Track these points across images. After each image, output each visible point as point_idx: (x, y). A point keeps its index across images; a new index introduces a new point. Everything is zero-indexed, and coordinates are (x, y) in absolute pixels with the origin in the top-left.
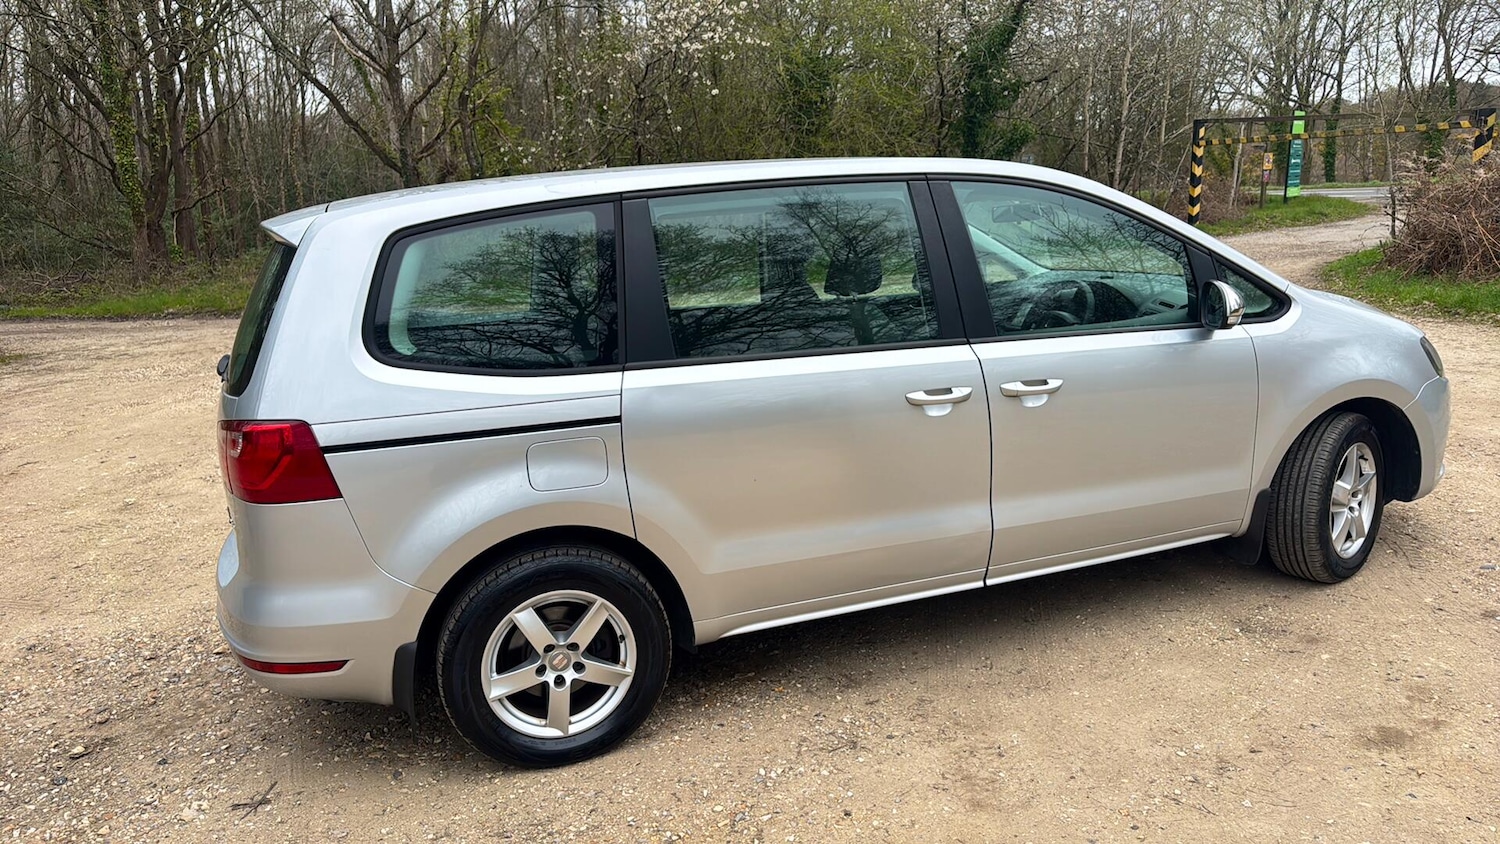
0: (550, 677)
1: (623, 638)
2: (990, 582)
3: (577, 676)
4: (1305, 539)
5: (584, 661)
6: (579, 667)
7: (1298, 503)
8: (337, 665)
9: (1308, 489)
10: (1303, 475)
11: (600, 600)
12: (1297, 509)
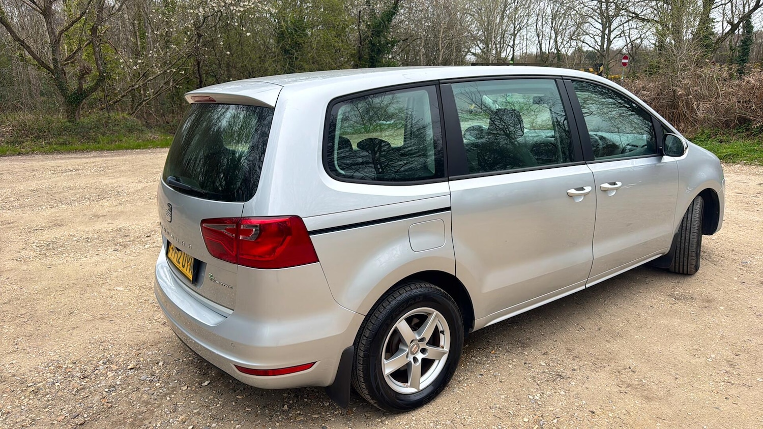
0: (411, 359)
1: (443, 332)
2: (587, 286)
3: (423, 356)
4: (690, 254)
5: (427, 347)
6: (423, 351)
7: (687, 238)
8: (310, 365)
9: (692, 231)
10: (689, 225)
11: (436, 312)
12: (687, 241)
